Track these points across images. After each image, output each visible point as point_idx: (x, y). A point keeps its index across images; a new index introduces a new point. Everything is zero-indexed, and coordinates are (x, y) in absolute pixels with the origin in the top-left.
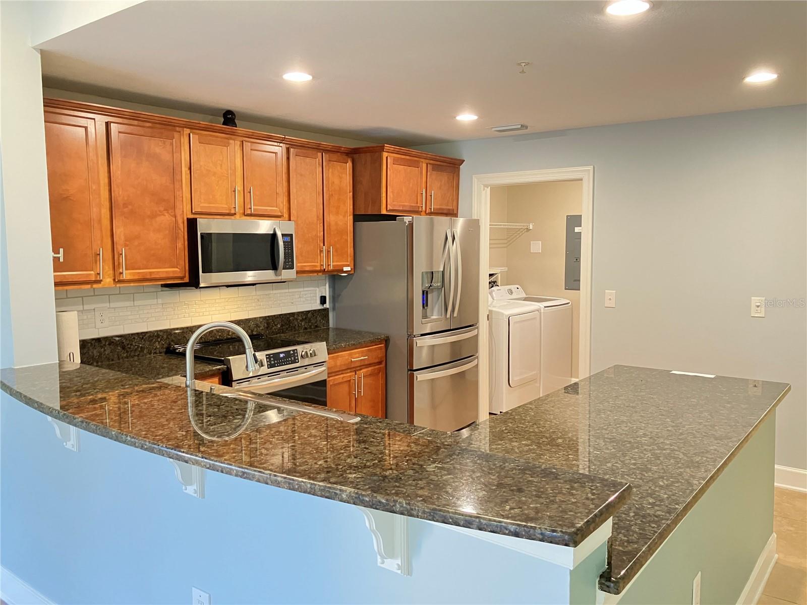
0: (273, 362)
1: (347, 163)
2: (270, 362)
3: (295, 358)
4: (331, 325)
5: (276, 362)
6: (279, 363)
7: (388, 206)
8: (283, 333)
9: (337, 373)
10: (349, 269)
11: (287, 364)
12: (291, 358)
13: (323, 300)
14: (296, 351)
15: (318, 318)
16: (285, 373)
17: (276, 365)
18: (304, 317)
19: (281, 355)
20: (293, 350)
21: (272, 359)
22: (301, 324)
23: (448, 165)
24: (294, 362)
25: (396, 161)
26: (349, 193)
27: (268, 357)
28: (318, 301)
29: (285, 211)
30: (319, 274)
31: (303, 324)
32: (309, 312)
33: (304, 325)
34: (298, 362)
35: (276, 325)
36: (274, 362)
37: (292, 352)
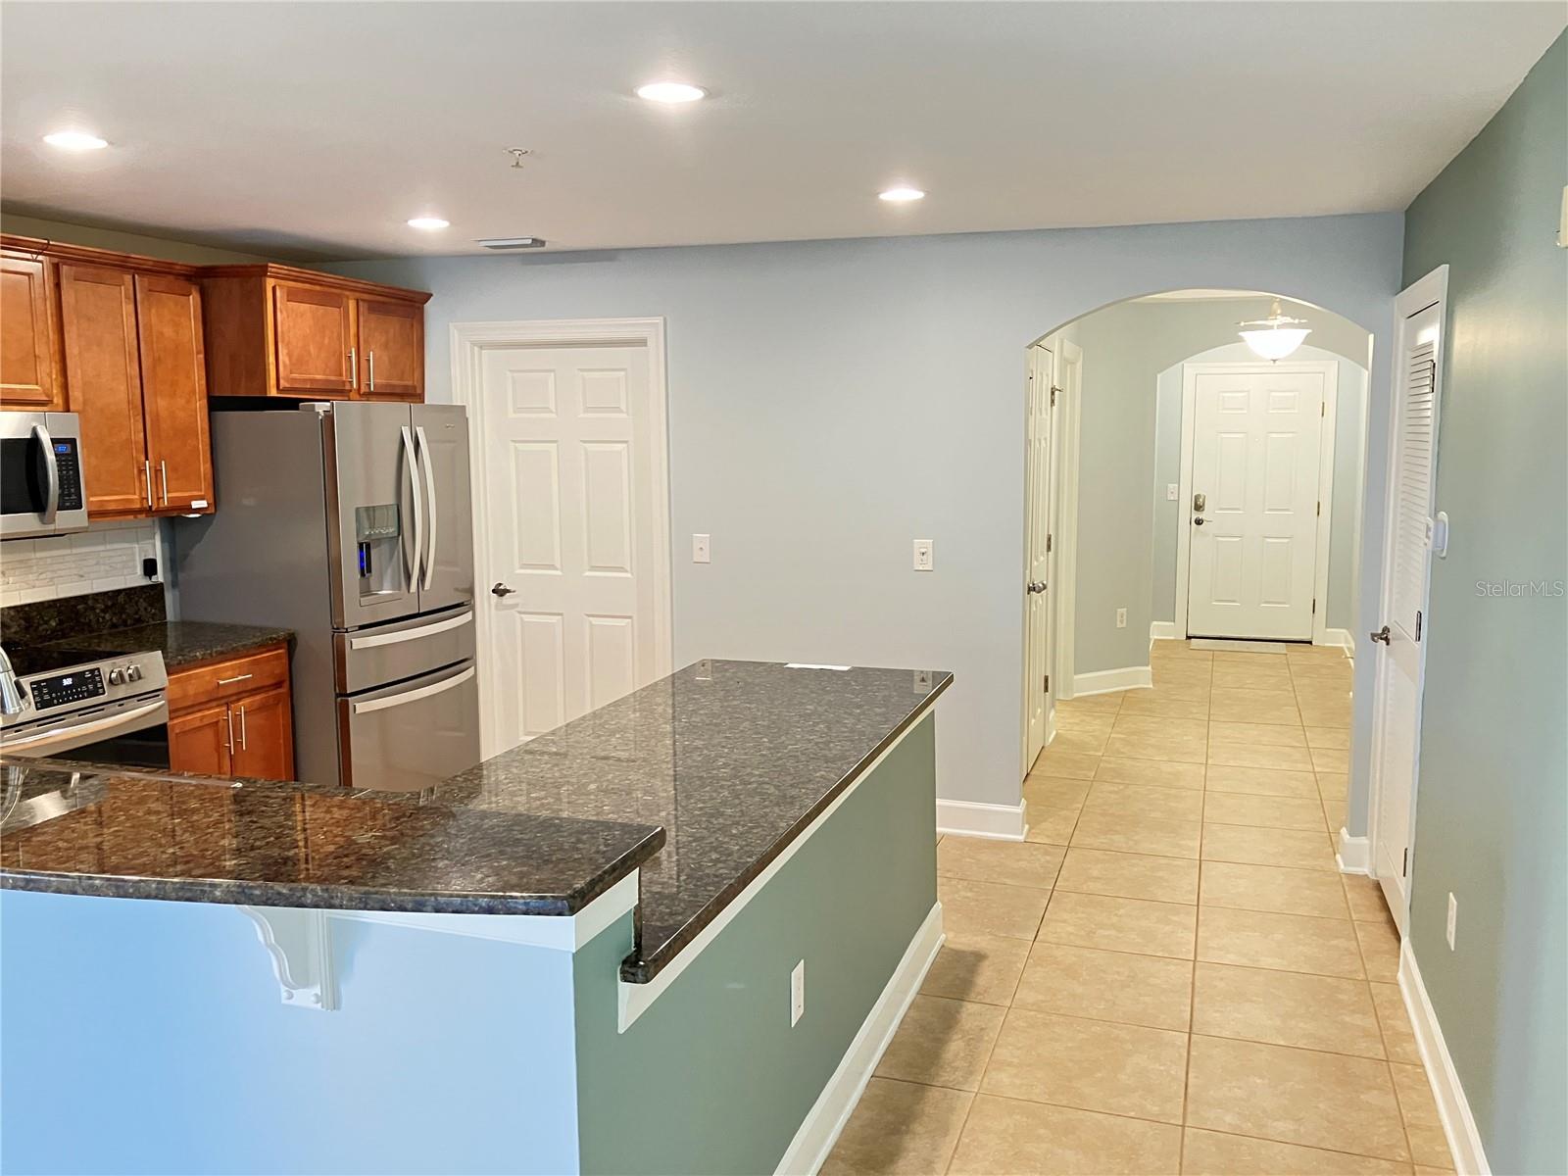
0: (47, 697)
1: (189, 295)
2: (42, 697)
3: (95, 686)
4: (170, 616)
5: (54, 695)
6: (62, 697)
7: (282, 382)
8: (64, 636)
9: (190, 710)
10: (203, 504)
11: (79, 699)
12: (88, 685)
13: (150, 567)
14: (96, 673)
15: (143, 604)
16: (76, 717)
17: (55, 701)
18: (110, 603)
19: (67, 682)
20: (92, 671)
21: (45, 691)
22: (103, 618)
23: (401, 302)
24: (95, 693)
25: (292, 296)
26: (198, 353)
27: (37, 687)
28: (140, 570)
29: (55, 391)
30: (139, 516)
31: (107, 616)
32: (119, 592)
33: (111, 619)
34: (104, 693)
35: (46, 623)
36: (51, 696)
37: (88, 675)
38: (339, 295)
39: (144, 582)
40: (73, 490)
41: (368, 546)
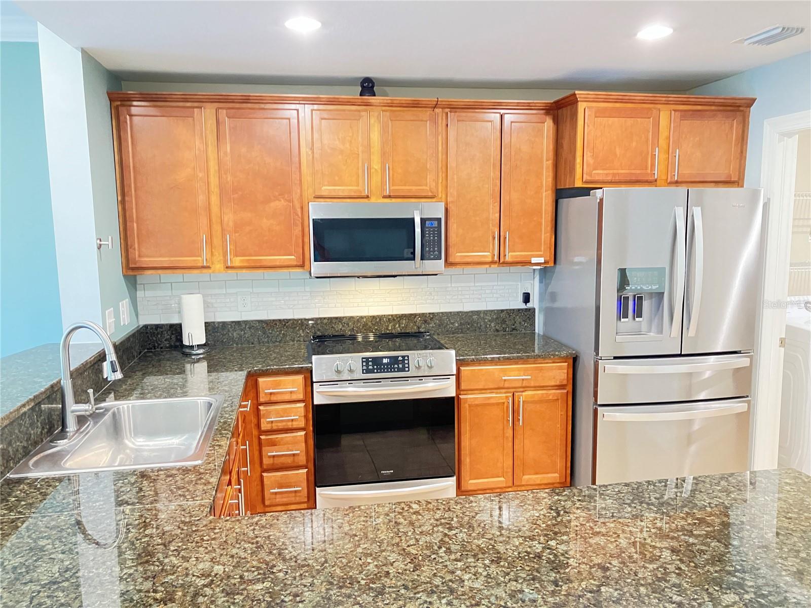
0: (370, 367)
1: (544, 123)
2: (368, 367)
3: (404, 366)
4: (537, 331)
5: (375, 367)
6: (381, 369)
7: (584, 176)
9: (483, 391)
10: (542, 260)
11: (391, 372)
12: (398, 365)
13: (527, 298)
14: (406, 358)
15: (518, 319)
16: (388, 382)
17: (375, 371)
18: (495, 317)
19: (385, 361)
20: (403, 357)
21: (370, 363)
23: (721, 108)
24: (403, 370)
25: (600, 113)
26: (547, 160)
27: (366, 360)
28: (521, 298)
29: (440, 190)
30: (492, 266)
31: (493, 325)
32: (502, 311)
33: (495, 326)
34: (409, 371)
35: (452, 324)
36: (373, 367)
37: (400, 358)
38: (650, 109)
39: (523, 306)
40: (436, 249)
41: (640, 298)
